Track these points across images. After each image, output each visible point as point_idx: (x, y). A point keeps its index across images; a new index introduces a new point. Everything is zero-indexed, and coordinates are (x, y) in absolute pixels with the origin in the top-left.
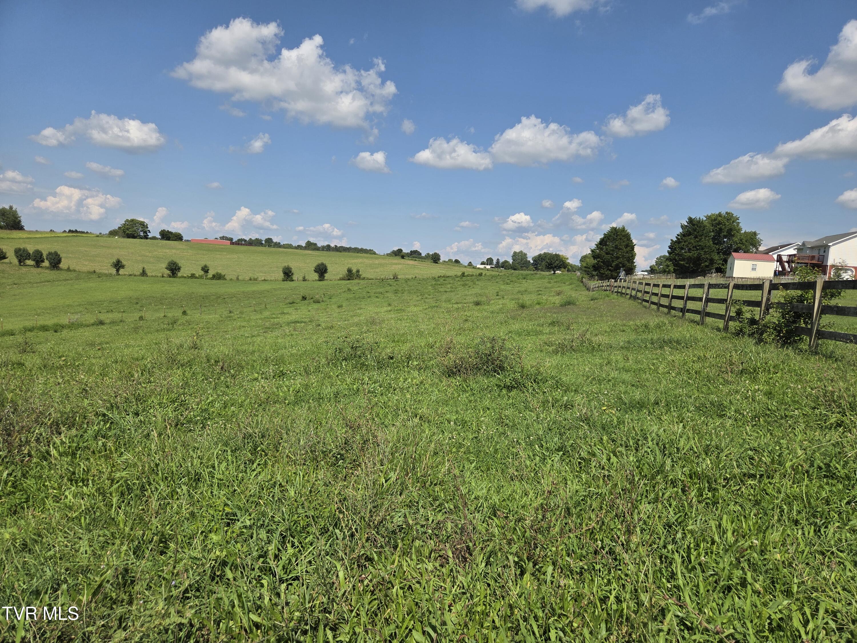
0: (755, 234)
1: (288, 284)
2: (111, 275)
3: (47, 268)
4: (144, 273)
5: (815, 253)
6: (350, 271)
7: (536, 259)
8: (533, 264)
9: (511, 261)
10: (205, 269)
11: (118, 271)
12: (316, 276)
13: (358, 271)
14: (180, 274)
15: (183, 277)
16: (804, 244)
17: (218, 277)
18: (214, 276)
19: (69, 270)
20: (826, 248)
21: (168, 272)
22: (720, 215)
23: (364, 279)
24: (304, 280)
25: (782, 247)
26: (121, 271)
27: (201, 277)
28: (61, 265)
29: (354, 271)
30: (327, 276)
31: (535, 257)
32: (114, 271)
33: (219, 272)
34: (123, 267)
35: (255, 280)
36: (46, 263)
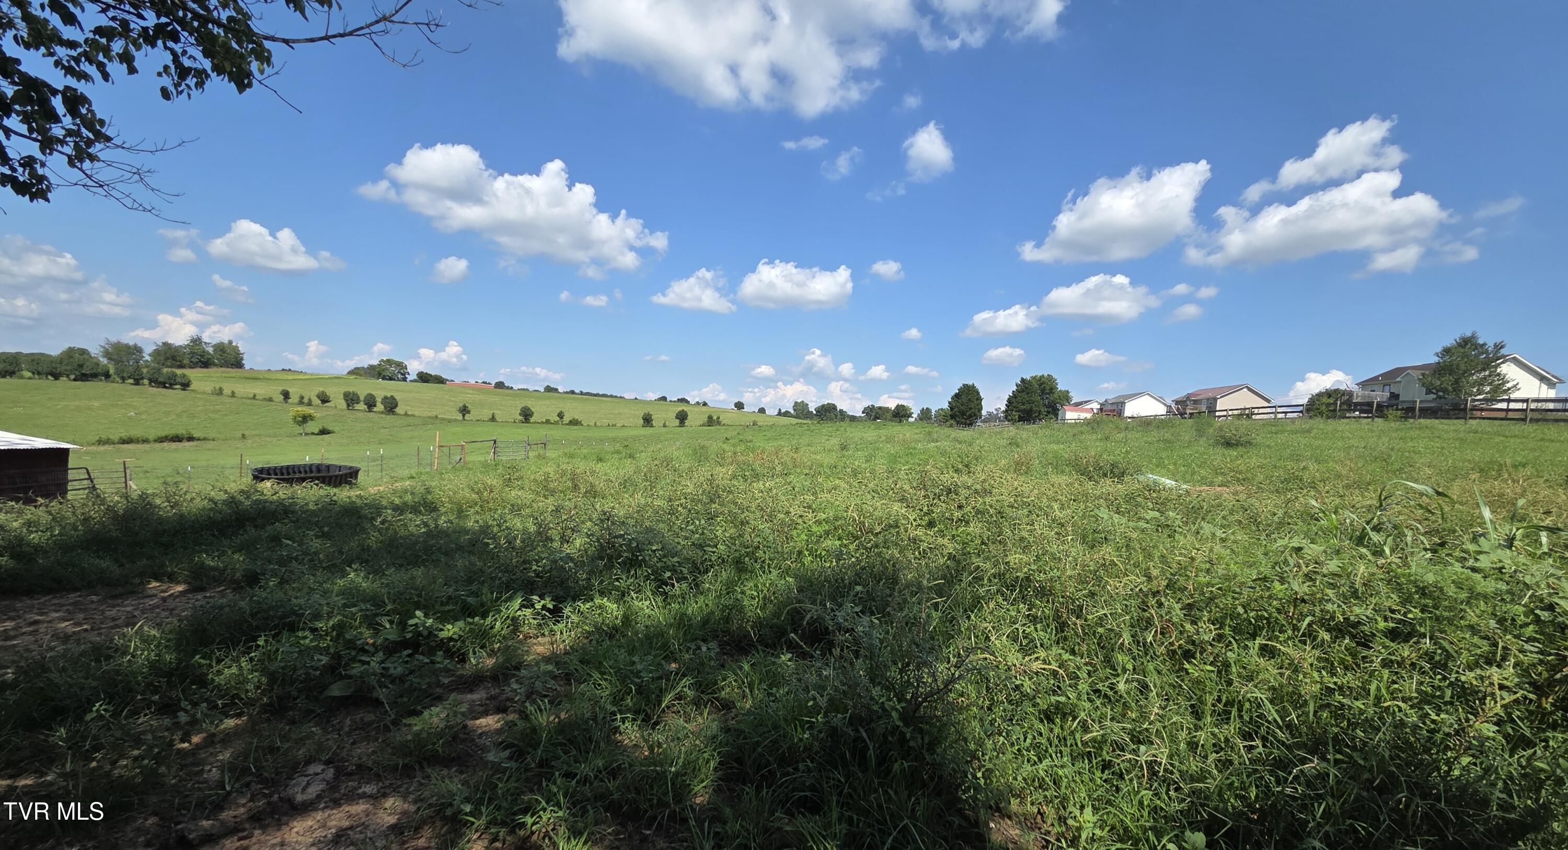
0: (1068, 392)
1: (648, 431)
2: (456, 420)
3: (382, 413)
4: (493, 419)
5: (1115, 407)
6: (710, 417)
7: (818, 410)
8: (816, 415)
9: (792, 412)
10: (561, 415)
11: (464, 416)
12: (677, 422)
13: (718, 418)
14: (532, 420)
15: (535, 423)
16: (1106, 401)
17: (574, 423)
18: (570, 422)
19: (406, 414)
20: (1123, 404)
21: (521, 418)
22: (1043, 376)
23: (724, 425)
24: (665, 426)
25: (1086, 402)
26: (467, 417)
27: (556, 423)
28: (398, 410)
29: (715, 418)
30: (687, 423)
31: (818, 408)
32: (460, 417)
33: (576, 417)
34: (469, 412)
35: (614, 425)
36: (380, 407)
